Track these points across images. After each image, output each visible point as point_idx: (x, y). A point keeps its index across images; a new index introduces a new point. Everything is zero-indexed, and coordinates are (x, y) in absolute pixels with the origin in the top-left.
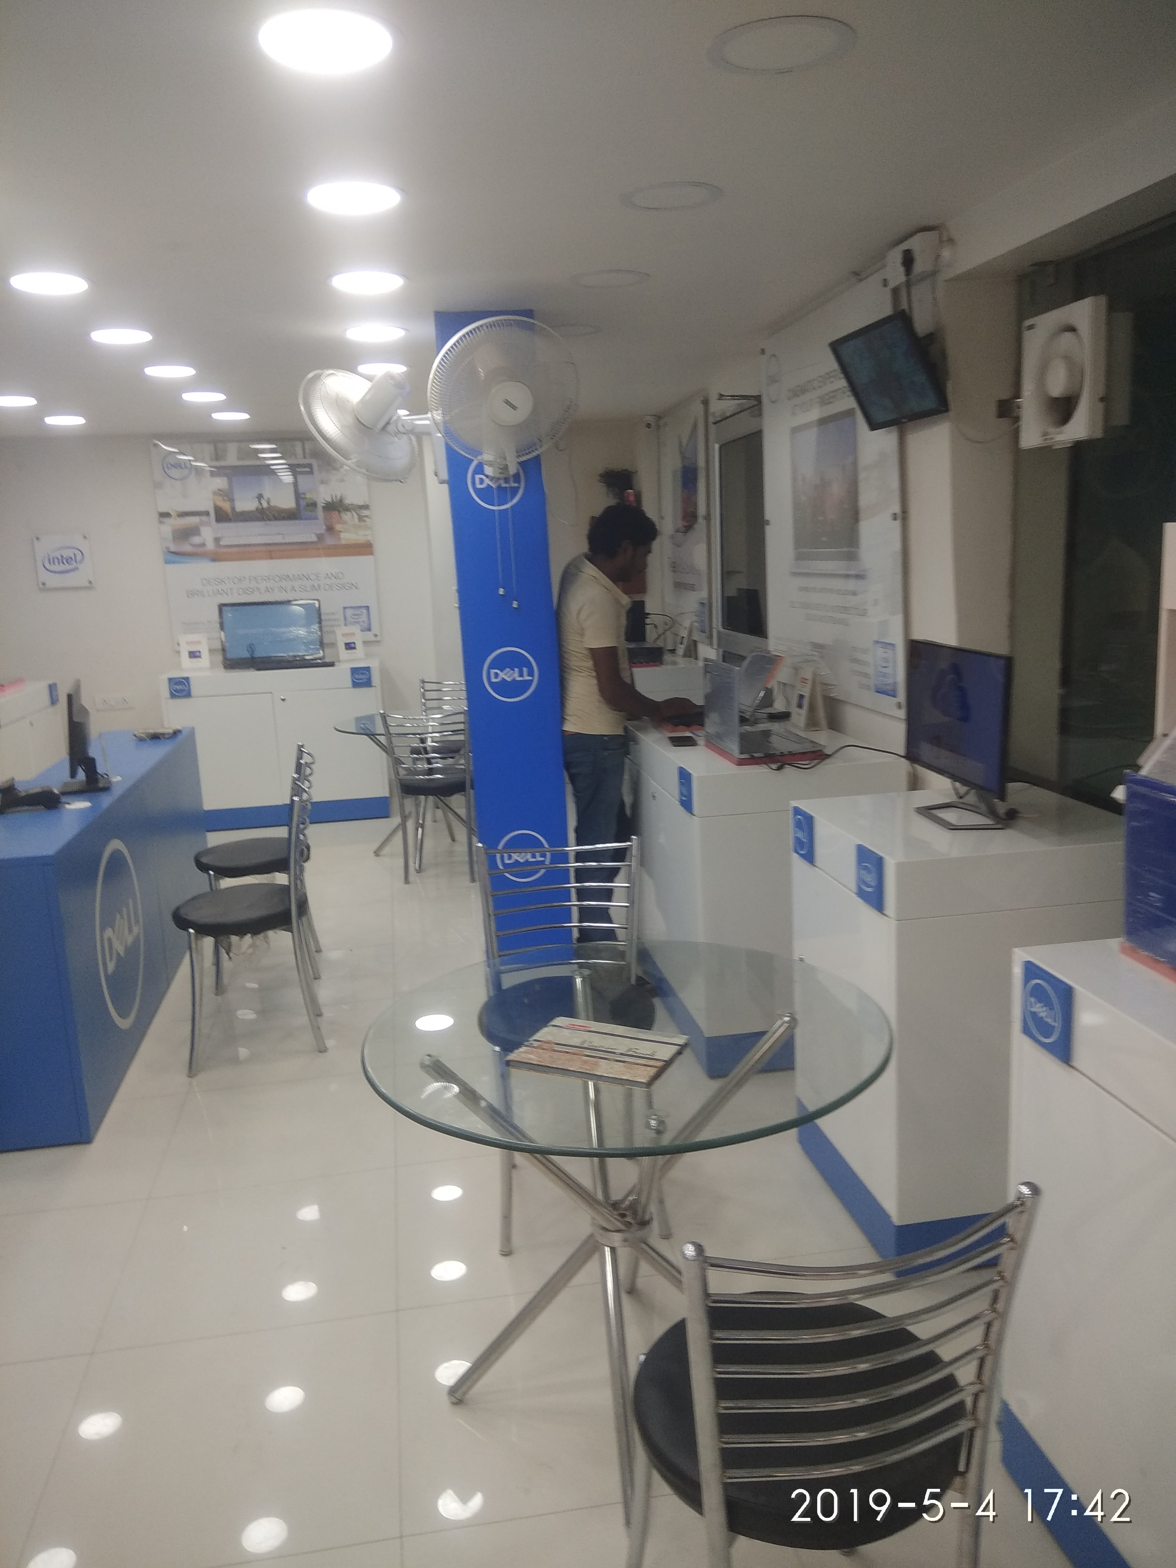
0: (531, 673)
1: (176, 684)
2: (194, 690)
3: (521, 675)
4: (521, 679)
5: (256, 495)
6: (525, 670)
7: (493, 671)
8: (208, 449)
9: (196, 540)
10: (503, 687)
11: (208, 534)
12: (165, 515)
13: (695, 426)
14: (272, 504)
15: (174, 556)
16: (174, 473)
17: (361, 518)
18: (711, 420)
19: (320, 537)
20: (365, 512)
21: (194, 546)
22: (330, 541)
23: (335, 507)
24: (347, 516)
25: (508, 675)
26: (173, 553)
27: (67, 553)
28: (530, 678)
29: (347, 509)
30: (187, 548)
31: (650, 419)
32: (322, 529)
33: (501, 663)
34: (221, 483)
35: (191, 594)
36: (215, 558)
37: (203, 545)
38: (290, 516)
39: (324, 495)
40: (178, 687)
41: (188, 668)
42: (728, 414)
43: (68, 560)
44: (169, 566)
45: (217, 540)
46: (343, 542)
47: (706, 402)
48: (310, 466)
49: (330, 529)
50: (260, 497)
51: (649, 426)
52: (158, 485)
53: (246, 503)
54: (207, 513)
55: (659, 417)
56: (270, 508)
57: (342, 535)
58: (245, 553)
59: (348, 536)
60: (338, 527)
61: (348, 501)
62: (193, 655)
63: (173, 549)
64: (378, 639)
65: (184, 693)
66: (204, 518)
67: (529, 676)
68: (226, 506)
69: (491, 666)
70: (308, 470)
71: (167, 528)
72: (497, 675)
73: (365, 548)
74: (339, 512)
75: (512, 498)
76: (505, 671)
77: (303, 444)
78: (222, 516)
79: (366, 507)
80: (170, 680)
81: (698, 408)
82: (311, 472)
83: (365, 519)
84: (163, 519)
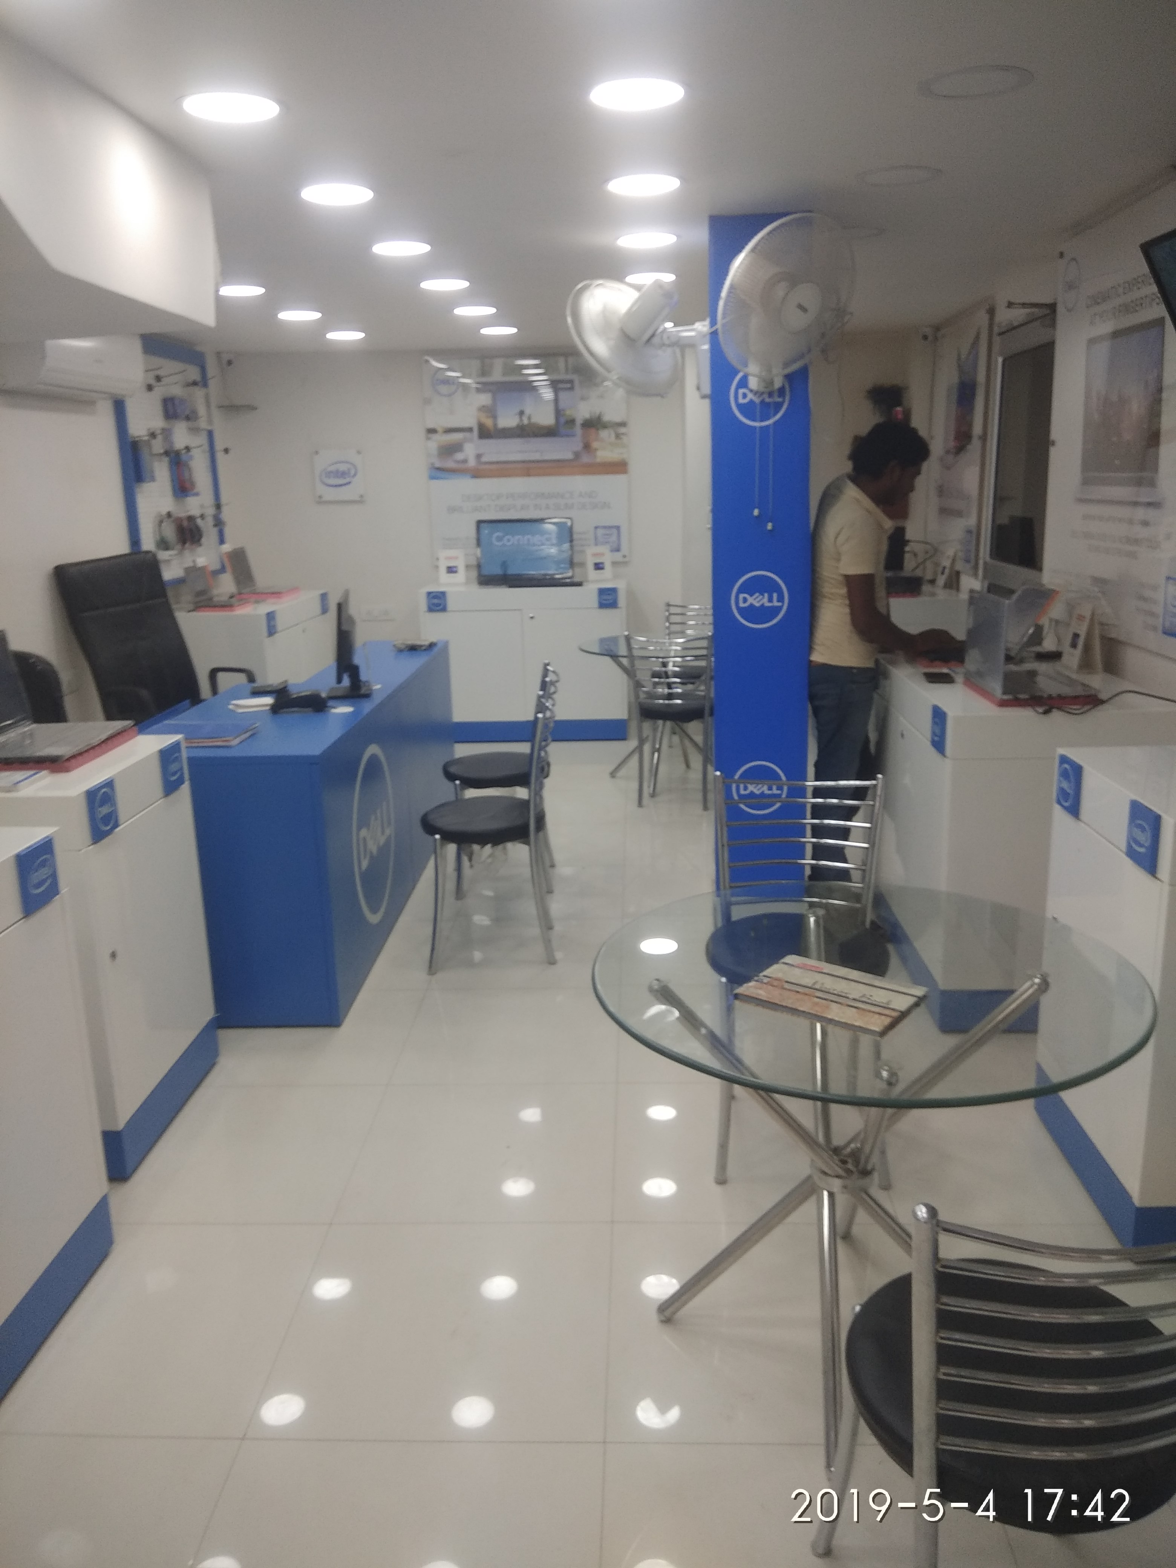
0: (781, 599)
1: (434, 598)
2: (451, 603)
3: (770, 600)
4: (770, 604)
5: (517, 410)
6: (775, 595)
7: (742, 596)
8: (475, 364)
9: (459, 456)
10: (751, 613)
11: (470, 451)
12: (432, 431)
13: (977, 337)
14: (533, 420)
15: (438, 472)
16: (444, 389)
17: (618, 436)
18: (996, 330)
19: (577, 455)
20: (622, 430)
21: (458, 462)
22: (585, 459)
23: (594, 424)
24: (604, 434)
25: (757, 600)
26: (437, 469)
27: (343, 467)
28: (780, 604)
29: (605, 426)
30: (450, 464)
31: (928, 331)
32: (578, 446)
33: (750, 588)
34: (485, 399)
35: (452, 510)
36: (477, 474)
37: (465, 461)
38: (550, 432)
39: (583, 411)
40: (436, 601)
41: (445, 583)
42: (1016, 324)
43: (343, 474)
44: (433, 482)
45: (479, 456)
46: (598, 460)
47: (991, 312)
48: (571, 382)
49: (587, 447)
50: (521, 413)
51: (925, 338)
52: (427, 401)
53: (508, 420)
54: (470, 430)
55: (937, 328)
56: (531, 425)
57: (599, 453)
58: (503, 470)
59: (605, 454)
60: (595, 445)
61: (606, 418)
62: (451, 570)
63: (438, 465)
64: (626, 559)
65: (441, 607)
66: (468, 435)
67: (778, 601)
68: (489, 422)
69: (740, 591)
70: (569, 385)
71: (433, 445)
72: (745, 600)
73: (619, 467)
74: (598, 429)
75: (775, 414)
76: (754, 597)
77: (566, 361)
78: (485, 433)
79: (623, 424)
80: (429, 593)
81: (982, 318)
82: (572, 389)
83: (622, 436)
84: (430, 435)
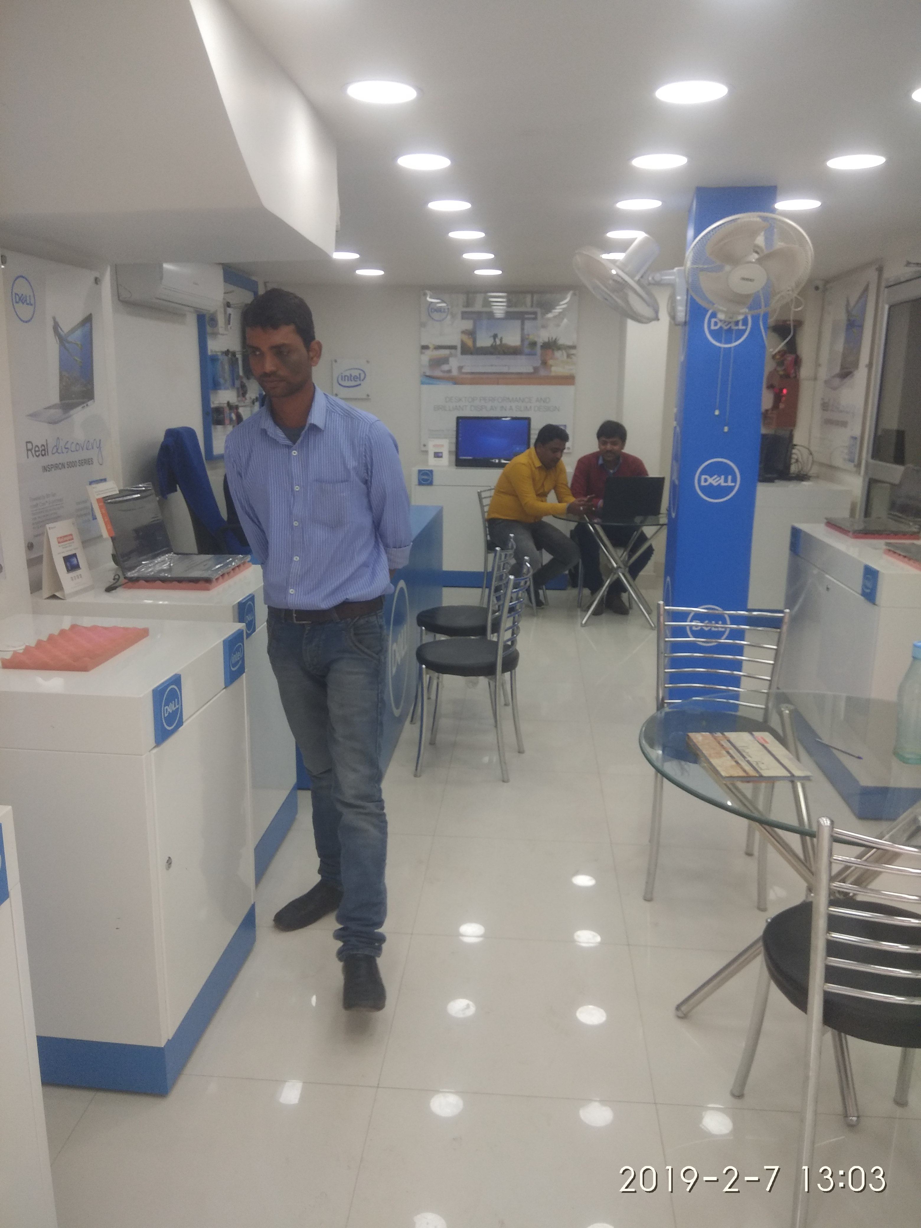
0: (734, 480)
1: (423, 474)
2: (436, 480)
3: (726, 481)
4: (726, 484)
5: (492, 334)
6: (730, 477)
7: (703, 477)
8: (462, 298)
9: (445, 367)
10: (710, 490)
11: (454, 364)
12: (425, 347)
14: (504, 342)
15: (429, 379)
16: (436, 316)
17: (569, 356)
18: (883, 284)
19: (536, 369)
20: (573, 351)
21: (443, 372)
22: (543, 373)
23: (551, 346)
24: (558, 354)
25: (715, 481)
26: (427, 376)
27: (355, 373)
28: (733, 484)
29: (559, 348)
30: (437, 373)
31: (820, 284)
32: (538, 363)
33: (710, 471)
34: (468, 325)
35: (437, 408)
36: (456, 381)
37: (450, 371)
38: (514, 352)
39: (543, 336)
40: (425, 477)
41: (432, 463)
43: (356, 378)
44: (425, 387)
45: (460, 368)
46: (553, 374)
48: (535, 313)
49: (544, 363)
50: (495, 336)
51: (817, 288)
52: (423, 325)
53: (484, 341)
54: (454, 347)
55: (827, 282)
56: (501, 344)
57: (553, 369)
58: (478, 379)
59: (557, 370)
60: (551, 362)
61: (561, 342)
62: (438, 455)
63: (428, 374)
65: (429, 482)
66: (453, 351)
67: (732, 482)
68: (470, 343)
69: (702, 473)
70: (533, 316)
71: (425, 358)
72: (706, 480)
73: (569, 380)
74: (553, 350)
76: (714, 477)
77: (532, 297)
78: (466, 350)
79: (574, 347)
80: (420, 471)
82: (535, 319)
83: (573, 356)
84: (424, 351)
